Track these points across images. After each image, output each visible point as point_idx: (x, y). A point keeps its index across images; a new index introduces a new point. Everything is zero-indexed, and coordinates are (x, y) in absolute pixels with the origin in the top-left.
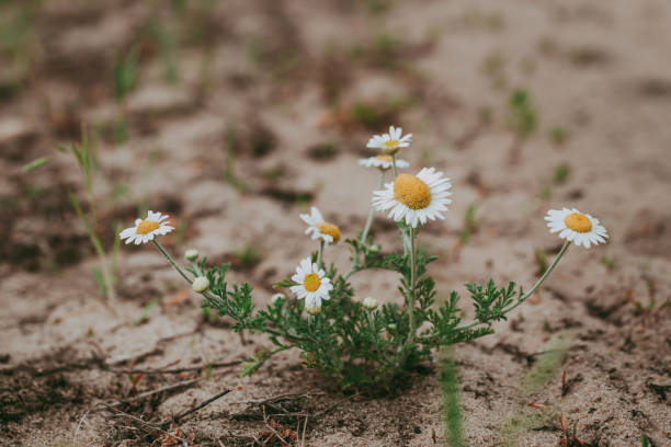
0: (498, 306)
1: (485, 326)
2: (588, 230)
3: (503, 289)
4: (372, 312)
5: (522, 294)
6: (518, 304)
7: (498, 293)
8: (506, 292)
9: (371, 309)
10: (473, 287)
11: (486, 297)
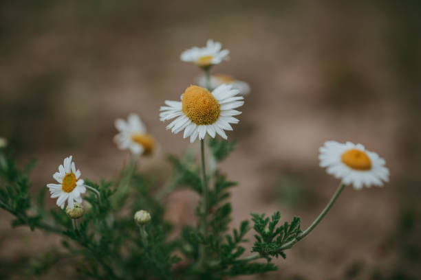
0: (279, 242)
2: (367, 167)
3: (286, 224)
4: (144, 226)
5: (299, 232)
6: (294, 242)
7: (282, 228)
8: (289, 228)
9: (142, 223)
10: (260, 216)
11: (267, 230)
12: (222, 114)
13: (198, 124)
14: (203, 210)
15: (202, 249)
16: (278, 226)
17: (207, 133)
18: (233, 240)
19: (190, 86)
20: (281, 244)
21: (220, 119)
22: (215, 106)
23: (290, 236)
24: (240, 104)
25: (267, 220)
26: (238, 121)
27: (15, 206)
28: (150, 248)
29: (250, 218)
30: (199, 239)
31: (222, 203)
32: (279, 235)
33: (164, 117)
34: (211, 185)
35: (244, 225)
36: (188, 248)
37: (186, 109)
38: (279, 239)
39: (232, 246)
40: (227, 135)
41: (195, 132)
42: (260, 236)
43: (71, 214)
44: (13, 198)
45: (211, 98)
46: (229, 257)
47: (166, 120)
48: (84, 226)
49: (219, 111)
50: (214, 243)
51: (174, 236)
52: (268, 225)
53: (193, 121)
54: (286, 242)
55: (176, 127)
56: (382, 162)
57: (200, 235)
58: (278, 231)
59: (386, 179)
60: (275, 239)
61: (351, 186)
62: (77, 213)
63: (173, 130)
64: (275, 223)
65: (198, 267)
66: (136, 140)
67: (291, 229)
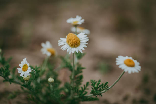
0: (100, 90)
1: (95, 97)
2: (133, 66)
3: (103, 84)
4: (51, 84)
5: (108, 87)
6: (106, 91)
7: (101, 85)
8: (104, 85)
9: (51, 83)
10: (94, 81)
11: (96, 86)
12: (80, 44)
13: (72, 47)
14: (73, 77)
15: (72, 92)
16: (100, 85)
17: (75, 51)
18: (83, 88)
19: (69, 33)
20: (101, 91)
21: (80, 45)
22: (78, 41)
23: (104, 88)
24: (88, 40)
25: (96, 82)
26: (86, 46)
27: (4, 75)
28: (53, 91)
29: (90, 81)
30: (71, 88)
31: (79, 75)
32: (100, 88)
33: (60, 44)
34: (76, 68)
35: (88, 84)
36: (67, 90)
37: (68, 42)
38: (100, 89)
39: (83, 91)
40: (82, 51)
41: (71, 50)
42: (93, 88)
43: (25, 79)
44: (4, 72)
45: (77, 38)
46: (82, 95)
47: (60, 46)
48: (29, 83)
49: (80, 43)
50: (77, 90)
51: (62, 86)
52: (96, 84)
53: (70, 46)
54: (103, 91)
55: (64, 48)
56: (139, 64)
57: (71, 87)
58: (100, 86)
59: (140, 70)
60: (99, 89)
61: (127, 72)
62: (27, 79)
63: (63, 49)
64: (99, 84)
65: (70, 98)
66: (49, 51)
67: (104, 86)
